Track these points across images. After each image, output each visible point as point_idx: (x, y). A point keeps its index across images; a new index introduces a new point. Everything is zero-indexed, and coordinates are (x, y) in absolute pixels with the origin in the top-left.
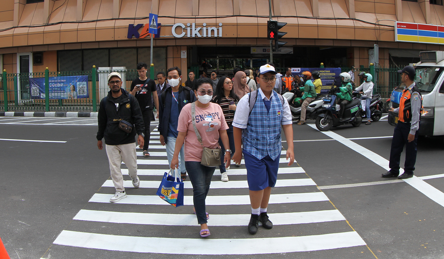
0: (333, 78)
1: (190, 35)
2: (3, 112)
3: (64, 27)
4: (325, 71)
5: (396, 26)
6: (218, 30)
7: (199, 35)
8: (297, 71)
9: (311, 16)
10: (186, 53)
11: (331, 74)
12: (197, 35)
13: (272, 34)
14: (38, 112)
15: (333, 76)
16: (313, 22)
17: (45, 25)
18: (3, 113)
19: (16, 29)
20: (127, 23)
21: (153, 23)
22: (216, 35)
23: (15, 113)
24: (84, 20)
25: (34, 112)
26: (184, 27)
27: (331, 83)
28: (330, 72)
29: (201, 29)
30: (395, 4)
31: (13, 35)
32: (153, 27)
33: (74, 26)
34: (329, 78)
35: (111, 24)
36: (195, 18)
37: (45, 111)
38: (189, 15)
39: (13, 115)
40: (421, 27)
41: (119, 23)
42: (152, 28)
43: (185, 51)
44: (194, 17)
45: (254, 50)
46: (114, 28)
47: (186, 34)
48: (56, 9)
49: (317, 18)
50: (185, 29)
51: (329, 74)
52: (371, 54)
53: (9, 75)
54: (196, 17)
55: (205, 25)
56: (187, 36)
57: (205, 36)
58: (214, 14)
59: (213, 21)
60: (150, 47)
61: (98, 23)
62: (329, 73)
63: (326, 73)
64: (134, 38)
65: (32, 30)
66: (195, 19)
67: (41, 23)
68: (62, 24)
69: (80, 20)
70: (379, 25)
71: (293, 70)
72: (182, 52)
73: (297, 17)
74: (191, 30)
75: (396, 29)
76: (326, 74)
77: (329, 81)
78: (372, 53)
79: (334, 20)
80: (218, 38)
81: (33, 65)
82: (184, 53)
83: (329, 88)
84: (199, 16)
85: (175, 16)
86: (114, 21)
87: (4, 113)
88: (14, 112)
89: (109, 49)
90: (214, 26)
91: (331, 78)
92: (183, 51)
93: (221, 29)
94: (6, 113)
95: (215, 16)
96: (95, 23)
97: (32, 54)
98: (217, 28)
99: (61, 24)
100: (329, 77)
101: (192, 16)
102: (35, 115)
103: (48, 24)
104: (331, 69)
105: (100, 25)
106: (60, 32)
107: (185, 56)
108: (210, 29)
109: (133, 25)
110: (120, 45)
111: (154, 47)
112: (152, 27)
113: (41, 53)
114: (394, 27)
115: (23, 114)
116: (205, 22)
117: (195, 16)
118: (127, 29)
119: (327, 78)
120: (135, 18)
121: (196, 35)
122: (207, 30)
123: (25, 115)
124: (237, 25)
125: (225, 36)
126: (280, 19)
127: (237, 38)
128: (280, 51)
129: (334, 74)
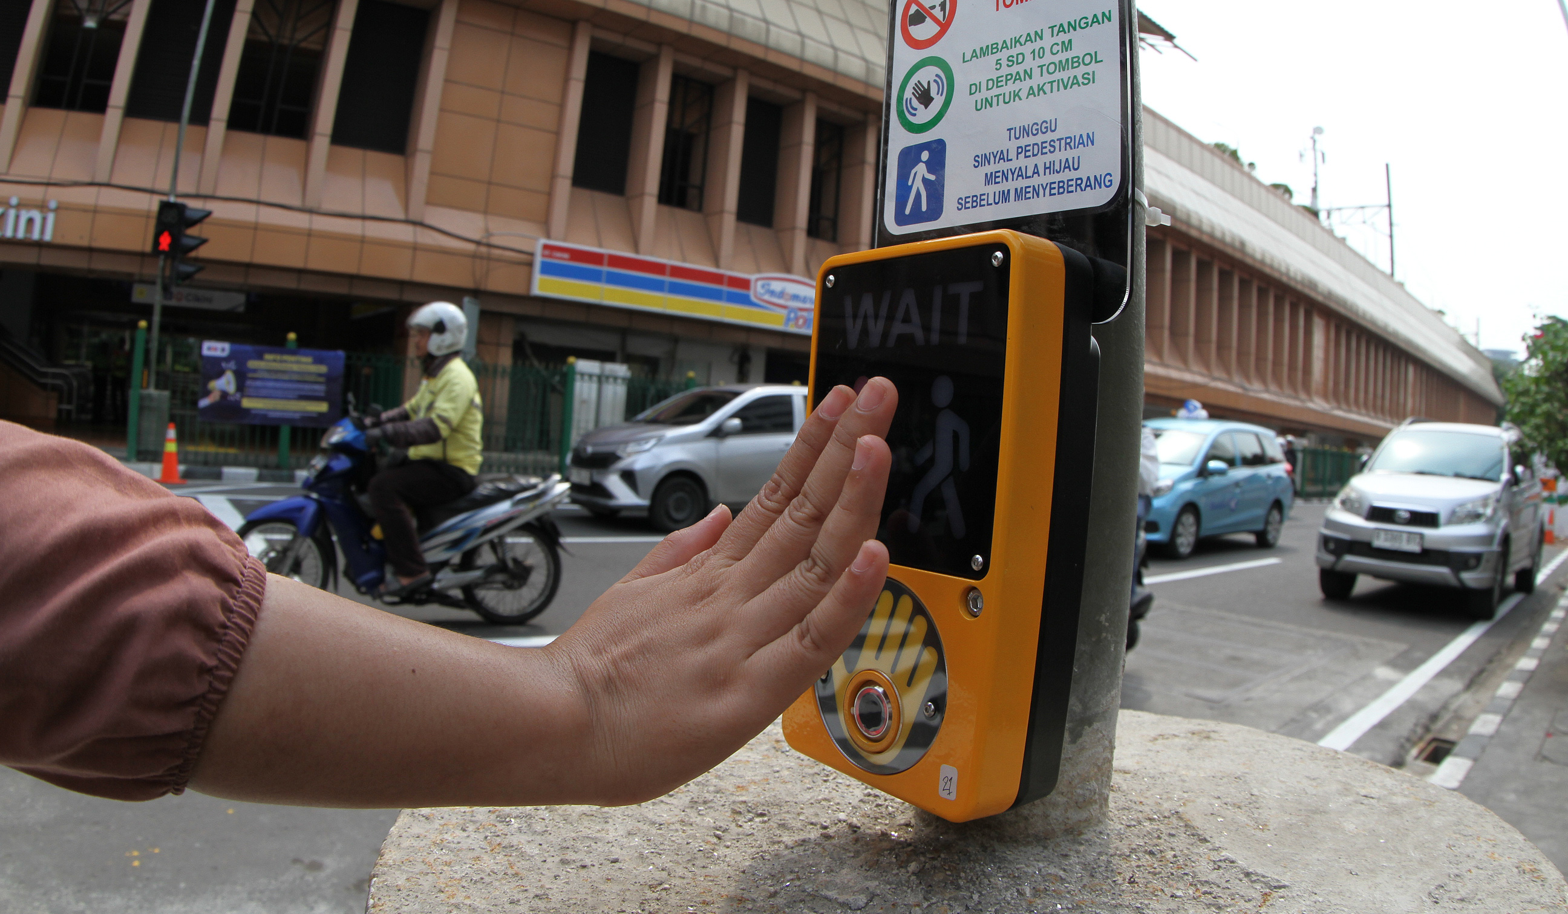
0: (320, 380)
5: (538, 251)
6: (44, 220)
8: (219, 351)
9: (296, 202)
11: (314, 368)
13: (165, 241)
15: (320, 375)
16: (300, 221)
22: (36, 236)
27: (312, 393)
28: (311, 361)
30: (549, 195)
34: (308, 379)
40: (615, 261)
45: (142, 293)
49: (311, 212)
51: (310, 366)
55: (14, 201)
57: (9, 233)
58: (42, 174)
59: (36, 193)
62: (308, 363)
70: (489, 246)
71: (209, 348)
73: (258, 203)
75: (538, 260)
76: (301, 365)
77: (308, 388)
79: (361, 222)
80: (40, 245)
84: (7, 175)
90: (35, 207)
91: (314, 379)
93: (51, 217)
95: (47, 181)
98: (44, 216)
100: (307, 375)
104: (317, 352)
108: (24, 216)
114: (532, 254)
116: (14, 194)
119: (302, 379)
122: (17, 217)
124: (95, 211)
125: (59, 241)
126: (210, 205)
127: (90, 250)
128: (209, 300)
129: (323, 369)
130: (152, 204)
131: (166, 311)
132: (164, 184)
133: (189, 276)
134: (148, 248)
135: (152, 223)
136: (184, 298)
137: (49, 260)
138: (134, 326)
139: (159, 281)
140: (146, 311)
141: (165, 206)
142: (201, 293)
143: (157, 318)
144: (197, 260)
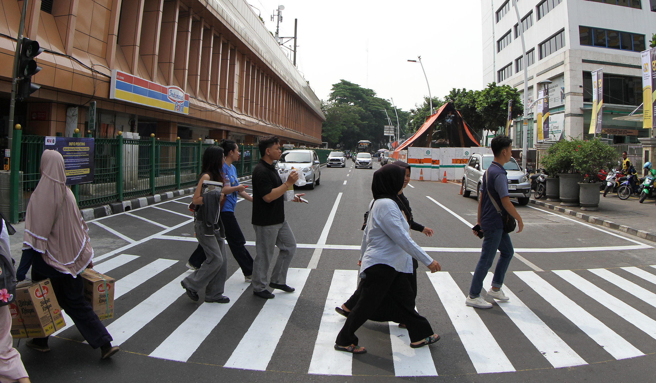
4: (81, 143)
5: (115, 75)
8: (52, 142)
15: (87, 152)
28: (85, 145)
30: (107, 43)
52: (71, 114)
70: (96, 71)
71: (48, 141)
76: (82, 148)
77: (84, 161)
78: (73, 114)
91: (86, 155)
100: (84, 153)
104: (86, 139)
114: (111, 77)
129: (88, 149)
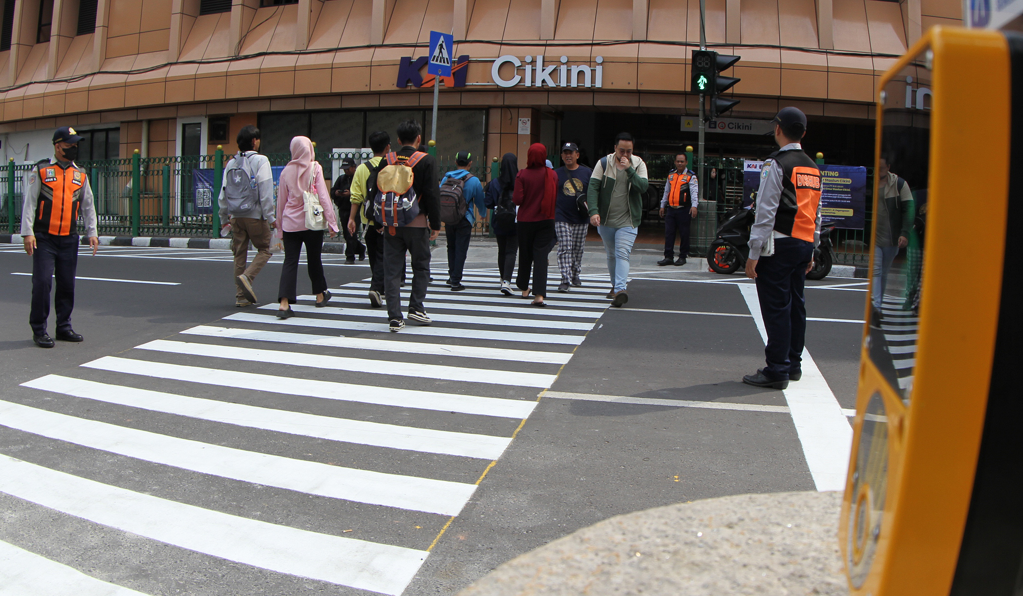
0: (846, 190)
1: (532, 82)
2: (129, 238)
3: (269, 62)
4: (826, 172)
6: (593, 71)
7: (551, 84)
8: (758, 167)
9: (815, 46)
10: (529, 124)
11: (840, 181)
12: (546, 83)
13: (702, 82)
14: (197, 239)
15: (846, 186)
16: (819, 60)
17: (231, 58)
18: (129, 240)
19: (173, 67)
20: (397, 55)
21: (441, 52)
22: (588, 84)
23: (151, 240)
24: (311, 48)
25: (189, 239)
26: (517, 63)
27: (839, 201)
28: (838, 175)
29: (555, 70)
31: (166, 80)
32: (441, 62)
33: (289, 61)
34: (836, 189)
35: (364, 56)
36: (546, 45)
37: (211, 238)
38: (532, 38)
39: (148, 244)
41: (382, 55)
42: (436, 63)
43: (527, 119)
44: (544, 42)
45: (689, 124)
46: (371, 66)
47: (522, 80)
48: (258, 26)
49: (827, 53)
50: (522, 68)
51: (835, 179)
53: (155, 159)
54: (549, 42)
55: (564, 60)
56: (524, 84)
57: (563, 84)
58: (587, 38)
59: (585, 51)
60: (431, 109)
61: (339, 54)
62: (835, 177)
63: (830, 177)
64: (411, 87)
65: (205, 69)
66: (544, 47)
67: (224, 55)
68: (267, 57)
69: (302, 48)
71: (749, 166)
72: (520, 120)
73: (780, 47)
74: (534, 71)
76: (829, 179)
77: (835, 197)
79: (870, 59)
80: (593, 90)
81: (209, 144)
82: (525, 123)
83: (834, 213)
84: (554, 40)
85: (502, 41)
86: (372, 50)
87: (131, 240)
88: (150, 238)
89: (365, 111)
90: (585, 62)
91: (841, 190)
92: (522, 119)
93: (599, 69)
94: (136, 239)
95: (591, 42)
96: (331, 55)
97: (207, 120)
98: (593, 68)
99: (263, 57)
100: (835, 186)
101: (540, 40)
102: (190, 245)
103: (238, 56)
104: (842, 167)
105: (342, 58)
106: (260, 73)
107: (527, 130)
108: (575, 70)
109: (410, 58)
110: (386, 103)
111: (440, 109)
112: (437, 61)
113: (226, 118)
115: (168, 241)
116: (564, 54)
117: (547, 40)
118: (397, 69)
119: (831, 189)
120: (417, 43)
121: (544, 81)
122: (569, 71)
123: (171, 243)
124: (638, 62)
125: (609, 87)
126: (738, 52)
127: (639, 92)
128: (749, 128)
129: (848, 181)
130: (687, 54)
131: (708, 137)
132: (694, 37)
133: (727, 108)
134: (688, 89)
135: (689, 68)
136: (724, 127)
137: (601, 101)
138: (682, 150)
139: (701, 113)
140: (692, 137)
141: (696, 54)
142: (740, 122)
143: (701, 143)
144: (732, 95)
